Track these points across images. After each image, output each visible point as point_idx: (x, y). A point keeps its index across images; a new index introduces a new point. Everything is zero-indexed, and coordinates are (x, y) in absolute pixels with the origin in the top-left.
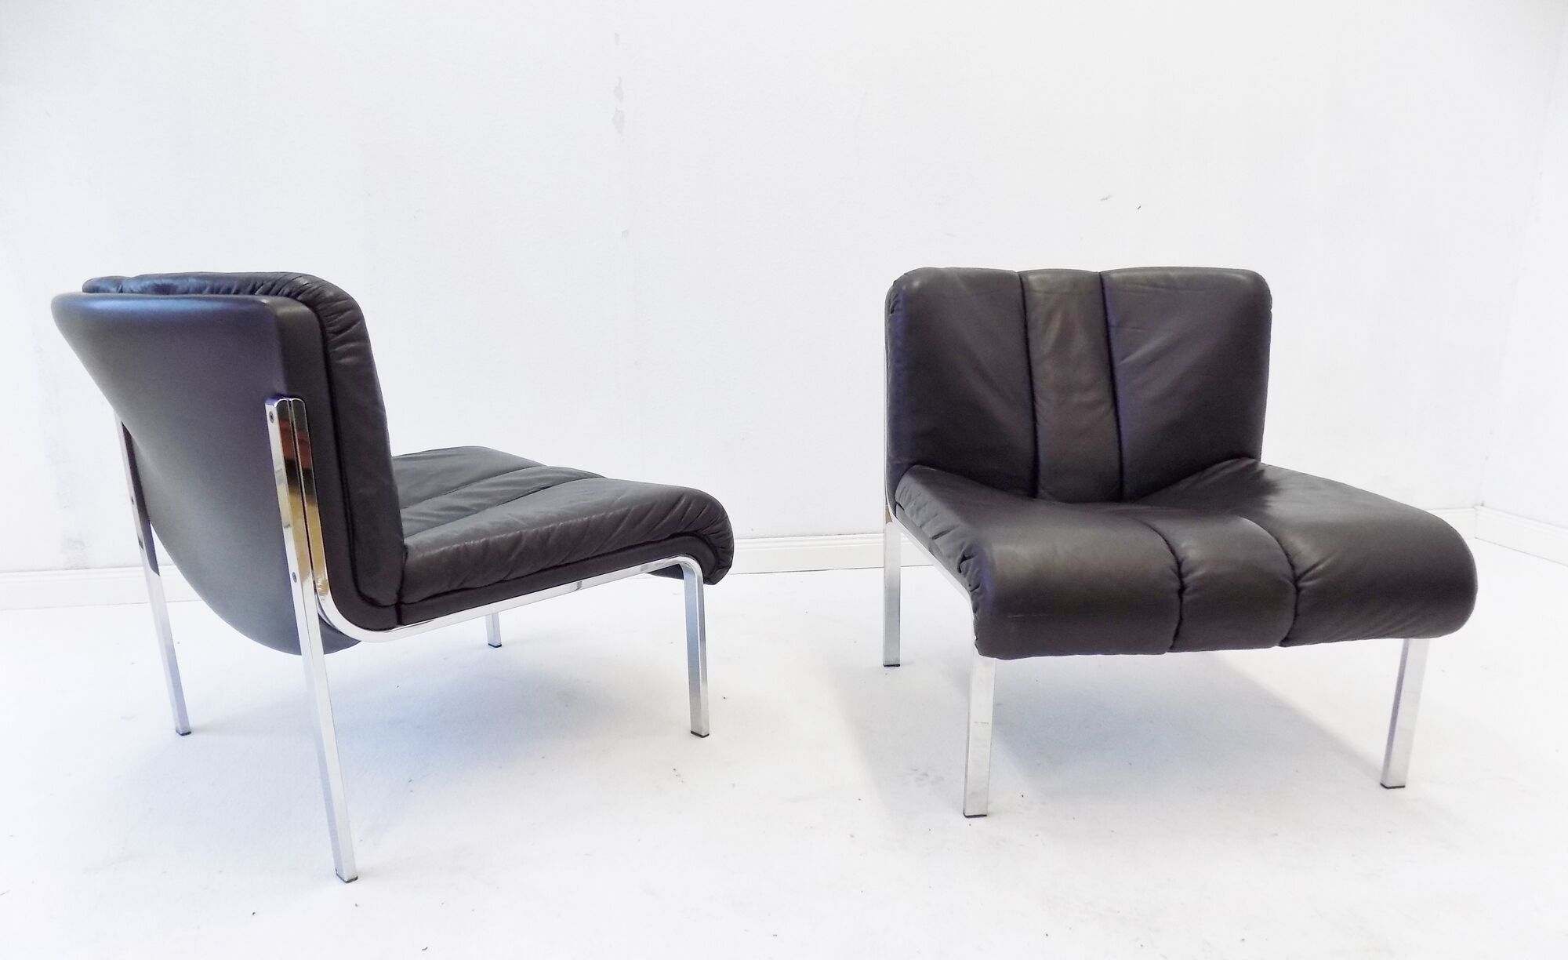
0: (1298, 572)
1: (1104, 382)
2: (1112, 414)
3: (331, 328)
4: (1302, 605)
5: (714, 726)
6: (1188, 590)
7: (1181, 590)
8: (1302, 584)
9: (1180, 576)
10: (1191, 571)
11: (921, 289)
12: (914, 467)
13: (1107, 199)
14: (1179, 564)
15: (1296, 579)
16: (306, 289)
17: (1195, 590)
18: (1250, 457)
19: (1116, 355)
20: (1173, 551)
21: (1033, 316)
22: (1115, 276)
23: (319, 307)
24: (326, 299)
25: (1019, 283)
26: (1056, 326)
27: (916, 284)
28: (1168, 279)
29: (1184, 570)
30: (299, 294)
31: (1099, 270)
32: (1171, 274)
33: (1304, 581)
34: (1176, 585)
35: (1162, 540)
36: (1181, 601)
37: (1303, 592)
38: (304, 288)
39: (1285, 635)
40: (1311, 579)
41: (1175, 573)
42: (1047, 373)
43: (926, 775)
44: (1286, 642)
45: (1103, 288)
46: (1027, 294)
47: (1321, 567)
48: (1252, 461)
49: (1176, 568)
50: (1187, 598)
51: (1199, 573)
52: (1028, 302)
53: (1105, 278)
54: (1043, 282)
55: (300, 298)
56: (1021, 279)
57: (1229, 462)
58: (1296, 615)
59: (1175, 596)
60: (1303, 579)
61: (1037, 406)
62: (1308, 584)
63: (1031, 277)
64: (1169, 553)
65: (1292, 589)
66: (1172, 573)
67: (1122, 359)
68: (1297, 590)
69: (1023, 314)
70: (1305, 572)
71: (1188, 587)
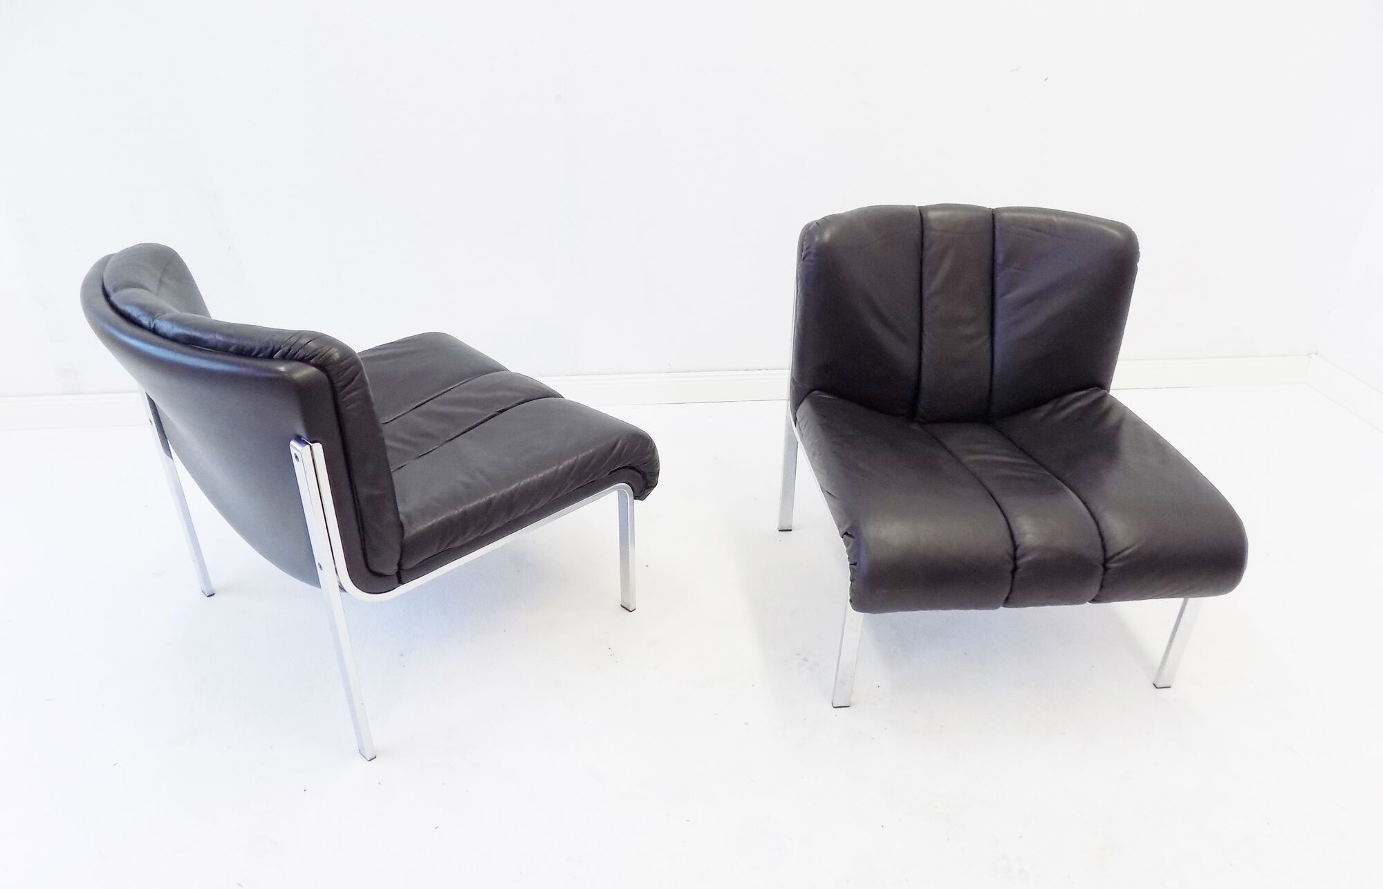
0: (1110, 554)
1: (984, 316)
2: (988, 344)
3: (340, 384)
4: (1107, 579)
5: (639, 602)
6: (1020, 571)
7: (1015, 571)
8: (1110, 565)
9: (1015, 558)
10: (1023, 556)
12: (816, 392)
13: (1017, 70)
14: (1015, 548)
15: (1106, 560)
16: (318, 354)
17: (1026, 570)
18: (1100, 386)
19: (999, 291)
20: (1012, 536)
21: (928, 255)
22: (1006, 215)
23: (329, 368)
24: (334, 361)
25: (919, 216)
26: (947, 264)
28: (1051, 225)
29: (1019, 552)
30: (311, 358)
31: (994, 207)
32: (1054, 218)
33: (1112, 563)
34: (1011, 567)
35: (1005, 521)
36: (1013, 579)
37: (1110, 573)
38: (316, 353)
40: (1115, 562)
41: (1011, 555)
42: (936, 307)
43: (805, 660)
44: (1094, 600)
45: (994, 227)
46: (925, 229)
47: (1127, 552)
48: (1103, 391)
49: (1012, 551)
50: (1017, 578)
51: (1029, 558)
52: (925, 238)
53: (997, 216)
54: (941, 220)
55: (312, 361)
56: (921, 214)
57: (1081, 393)
58: (1102, 587)
59: (1009, 576)
60: (1111, 561)
61: (923, 336)
62: (1117, 565)
63: (932, 215)
64: (1009, 539)
65: (1101, 569)
66: (1008, 558)
67: (1003, 295)
68: (1106, 569)
69: (920, 251)
70: (1114, 556)
71: (1019, 568)
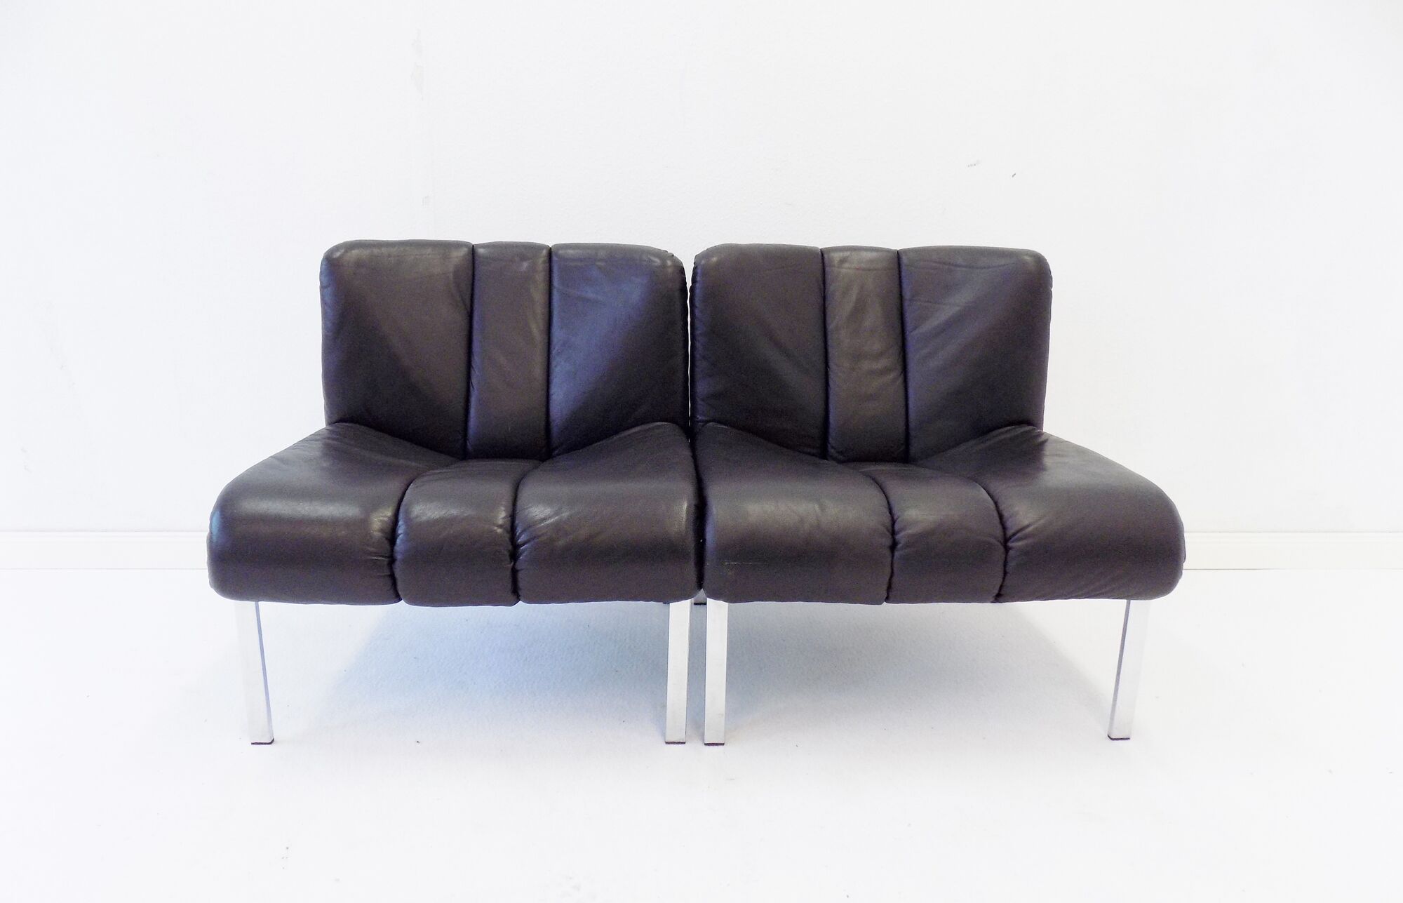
0: (1009, 533)
1: (895, 350)
2: (900, 380)
4: (1012, 565)
6: (899, 546)
7: (893, 547)
8: (1010, 544)
9: (893, 532)
10: (902, 529)
11: (718, 264)
12: (711, 423)
14: (893, 522)
15: (1006, 540)
17: (907, 546)
18: (1029, 423)
19: (909, 326)
20: (890, 509)
21: (831, 288)
22: (912, 253)
25: (820, 257)
26: (852, 299)
27: (715, 259)
29: (897, 527)
31: (898, 248)
33: (1013, 542)
34: (888, 542)
35: (883, 498)
36: (893, 556)
37: (1011, 553)
39: (996, 592)
40: (1018, 540)
41: (888, 531)
42: (841, 340)
44: (999, 597)
45: (900, 264)
46: (827, 269)
47: (1030, 529)
49: (890, 528)
50: (897, 554)
51: (911, 532)
52: (829, 277)
53: (902, 255)
54: (842, 259)
56: (822, 255)
57: (1009, 428)
58: (1005, 573)
59: (887, 552)
60: (1014, 538)
61: (830, 373)
62: (1020, 544)
63: (832, 253)
64: (886, 511)
65: (1002, 549)
66: (882, 529)
67: (915, 328)
68: (1007, 549)
69: (822, 287)
70: (1014, 534)
71: (900, 543)
